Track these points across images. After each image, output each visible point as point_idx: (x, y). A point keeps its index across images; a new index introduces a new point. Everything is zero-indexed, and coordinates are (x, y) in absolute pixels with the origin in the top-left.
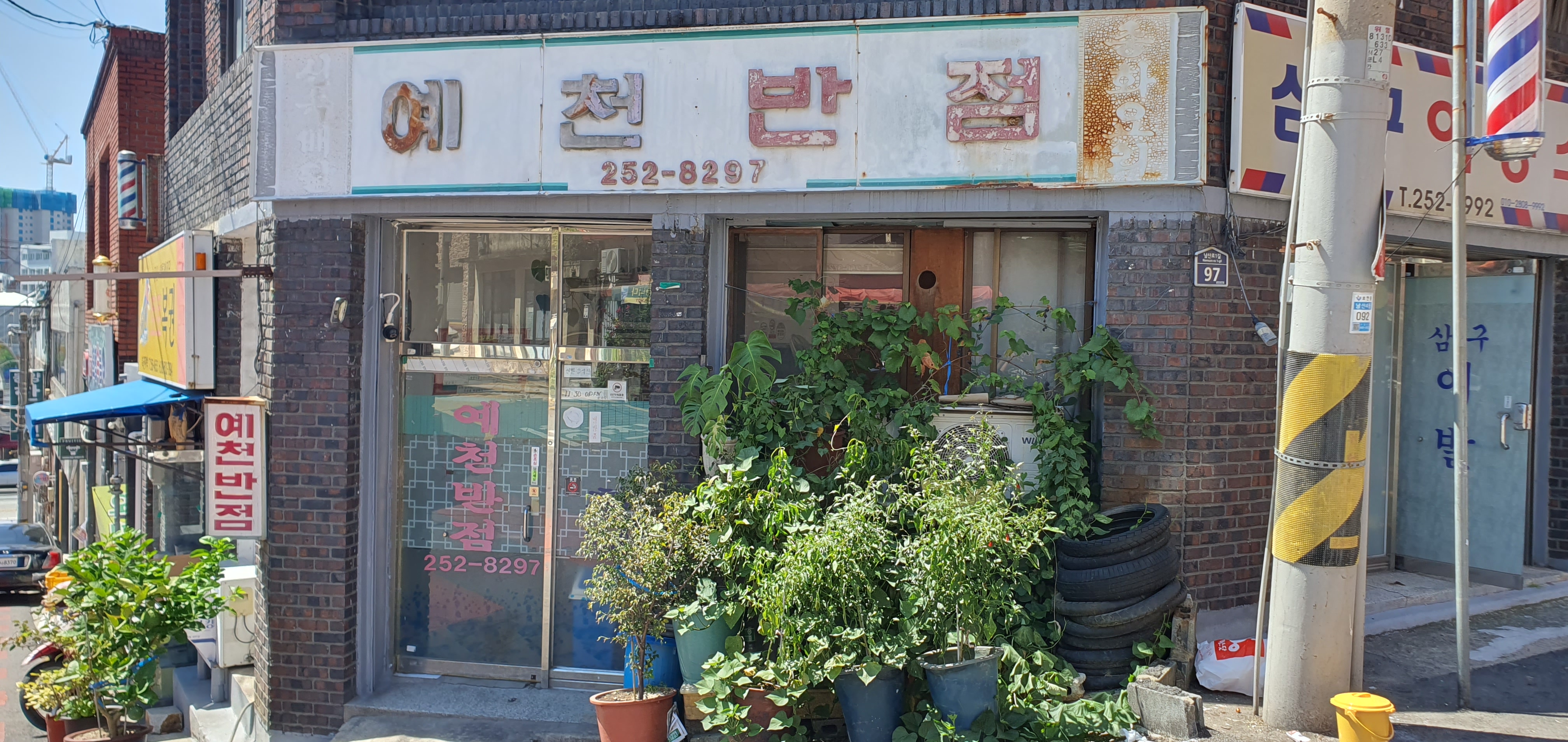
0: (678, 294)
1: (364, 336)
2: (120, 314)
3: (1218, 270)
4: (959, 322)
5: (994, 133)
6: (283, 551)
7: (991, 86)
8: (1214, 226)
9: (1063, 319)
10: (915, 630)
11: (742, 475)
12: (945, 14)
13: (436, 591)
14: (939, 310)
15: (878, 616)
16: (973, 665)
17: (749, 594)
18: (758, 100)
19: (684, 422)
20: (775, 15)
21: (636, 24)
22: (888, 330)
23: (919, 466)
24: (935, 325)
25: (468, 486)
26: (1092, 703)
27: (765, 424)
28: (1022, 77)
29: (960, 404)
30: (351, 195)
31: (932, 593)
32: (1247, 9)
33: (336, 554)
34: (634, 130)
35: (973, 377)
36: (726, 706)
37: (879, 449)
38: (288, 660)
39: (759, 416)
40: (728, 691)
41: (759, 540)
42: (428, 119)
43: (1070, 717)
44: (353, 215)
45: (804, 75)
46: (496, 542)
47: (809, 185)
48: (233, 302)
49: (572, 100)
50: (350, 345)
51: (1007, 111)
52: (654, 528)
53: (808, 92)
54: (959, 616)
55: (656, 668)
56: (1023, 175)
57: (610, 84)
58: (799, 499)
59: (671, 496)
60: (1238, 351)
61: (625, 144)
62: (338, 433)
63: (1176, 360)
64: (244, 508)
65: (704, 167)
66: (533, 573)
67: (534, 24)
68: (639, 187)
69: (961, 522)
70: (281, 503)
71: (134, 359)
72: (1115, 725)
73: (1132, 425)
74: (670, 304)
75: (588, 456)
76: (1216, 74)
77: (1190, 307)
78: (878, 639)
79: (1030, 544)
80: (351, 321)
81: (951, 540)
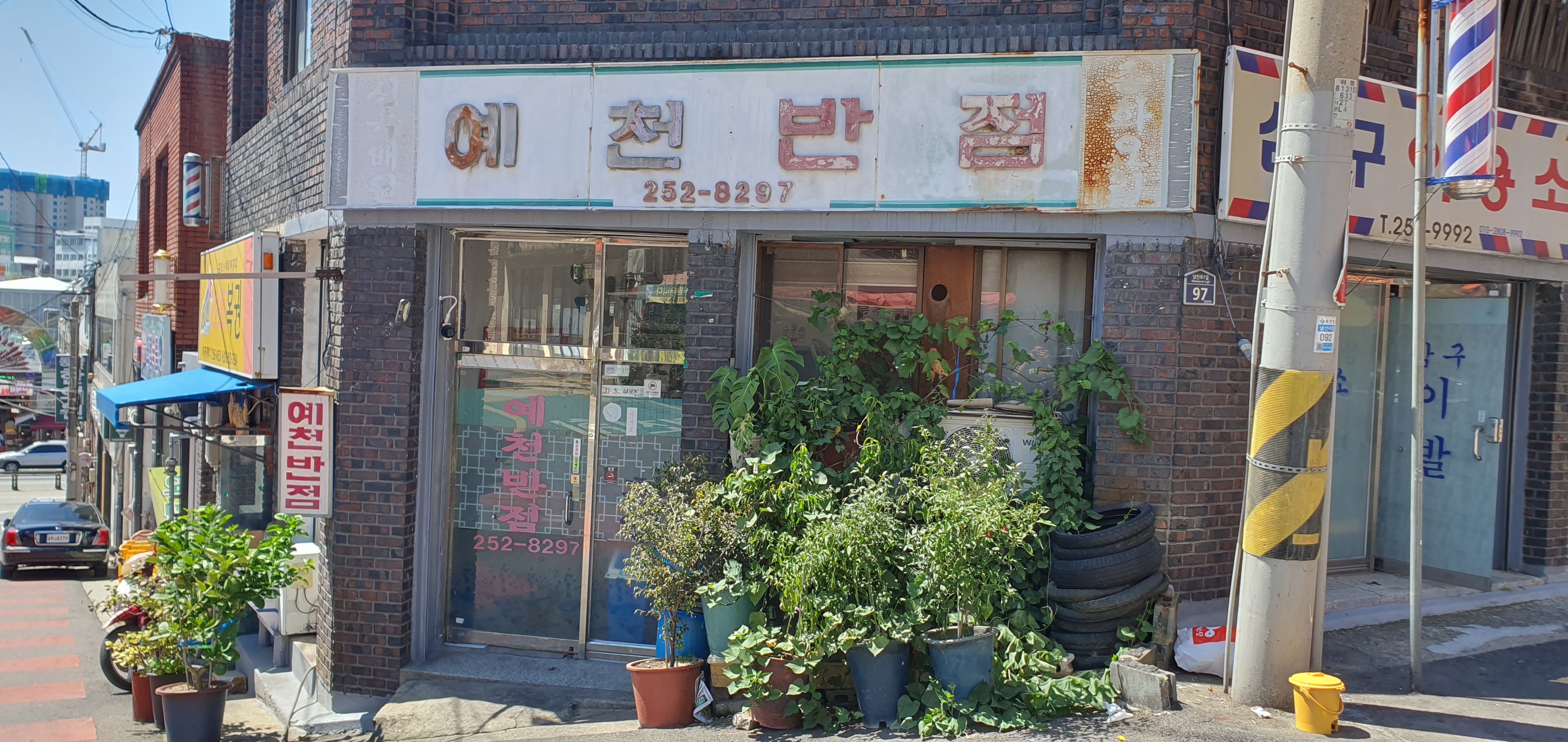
0: (710, 302)
1: (425, 335)
2: (178, 305)
3: (1206, 290)
4: (968, 333)
5: (1003, 162)
6: (347, 529)
7: (1000, 118)
8: (1203, 250)
9: (1062, 332)
10: (920, 609)
11: (767, 467)
12: (960, 52)
13: (482, 570)
14: (950, 321)
15: (887, 596)
16: (970, 641)
17: (772, 574)
18: (787, 127)
19: (714, 419)
20: (804, 49)
21: (678, 56)
22: (901, 339)
23: (928, 462)
24: (945, 335)
25: (515, 473)
26: (1079, 680)
27: (788, 422)
28: (1029, 111)
29: (966, 408)
30: (415, 206)
31: (935, 576)
32: (1238, 51)
33: (396, 531)
34: (674, 153)
35: (979, 383)
36: (749, 672)
37: (892, 447)
38: (350, 628)
39: (783, 415)
40: (752, 659)
41: (781, 526)
42: (488, 138)
43: (1059, 690)
44: (418, 224)
45: (830, 106)
46: (539, 525)
47: (832, 205)
48: (297, 299)
49: (619, 124)
50: (412, 343)
51: (1015, 141)
52: (687, 513)
53: (833, 121)
54: (959, 597)
55: (686, 639)
56: (1029, 201)
57: (653, 110)
58: (818, 491)
59: (703, 486)
60: (1224, 365)
61: (666, 165)
62: (399, 422)
63: (1165, 371)
64: (312, 489)
65: (737, 188)
66: (573, 553)
67: (585, 54)
68: (677, 205)
69: (964, 513)
70: (346, 485)
71: (194, 348)
72: (1099, 698)
73: (1124, 431)
74: (703, 311)
75: (625, 448)
76: (1207, 110)
77: (1179, 323)
78: (886, 617)
79: (1025, 535)
80: (414, 321)
81: (954, 529)
